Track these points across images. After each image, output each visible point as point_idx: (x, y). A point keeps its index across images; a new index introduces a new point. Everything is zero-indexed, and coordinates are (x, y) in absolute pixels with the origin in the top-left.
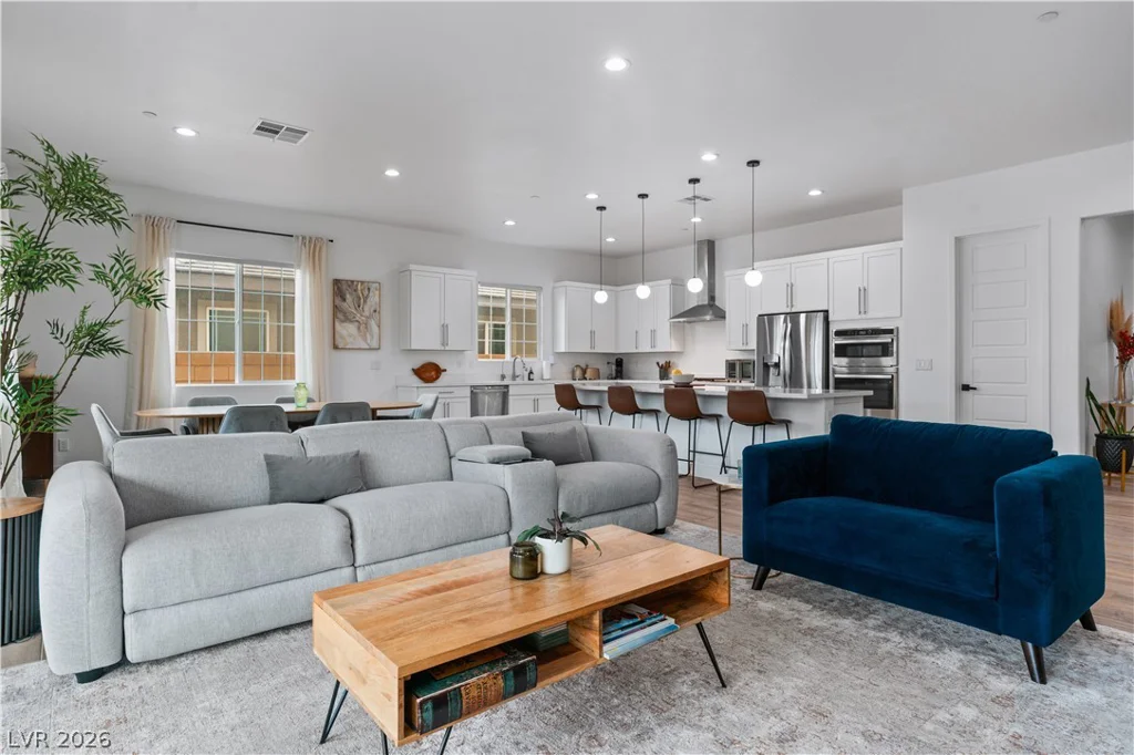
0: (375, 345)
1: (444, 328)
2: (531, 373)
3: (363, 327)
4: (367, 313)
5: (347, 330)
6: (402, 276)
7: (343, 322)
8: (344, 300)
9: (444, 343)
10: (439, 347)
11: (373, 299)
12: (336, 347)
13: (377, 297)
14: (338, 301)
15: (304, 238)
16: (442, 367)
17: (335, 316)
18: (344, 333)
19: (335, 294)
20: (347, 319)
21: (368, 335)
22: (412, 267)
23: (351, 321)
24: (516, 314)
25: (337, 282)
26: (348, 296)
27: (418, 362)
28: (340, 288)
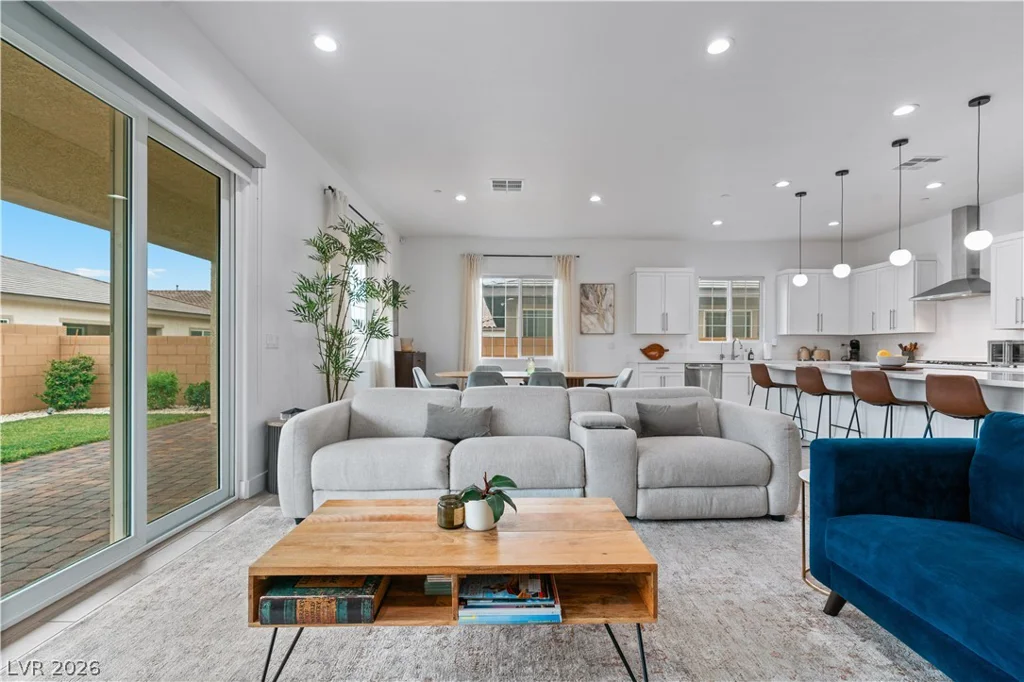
0: (610, 331)
1: (665, 316)
2: (751, 353)
3: (602, 318)
4: (604, 307)
5: (590, 320)
6: (631, 278)
7: (586, 314)
8: (587, 298)
9: (665, 327)
10: (661, 332)
11: (609, 296)
12: (582, 333)
13: (612, 296)
14: (584, 300)
15: (559, 257)
16: (665, 348)
17: (581, 311)
18: (588, 322)
19: (581, 295)
20: (590, 312)
21: (606, 325)
22: (637, 269)
23: (592, 313)
24: (737, 302)
25: (582, 285)
26: (590, 296)
27: (645, 343)
28: (585, 290)
